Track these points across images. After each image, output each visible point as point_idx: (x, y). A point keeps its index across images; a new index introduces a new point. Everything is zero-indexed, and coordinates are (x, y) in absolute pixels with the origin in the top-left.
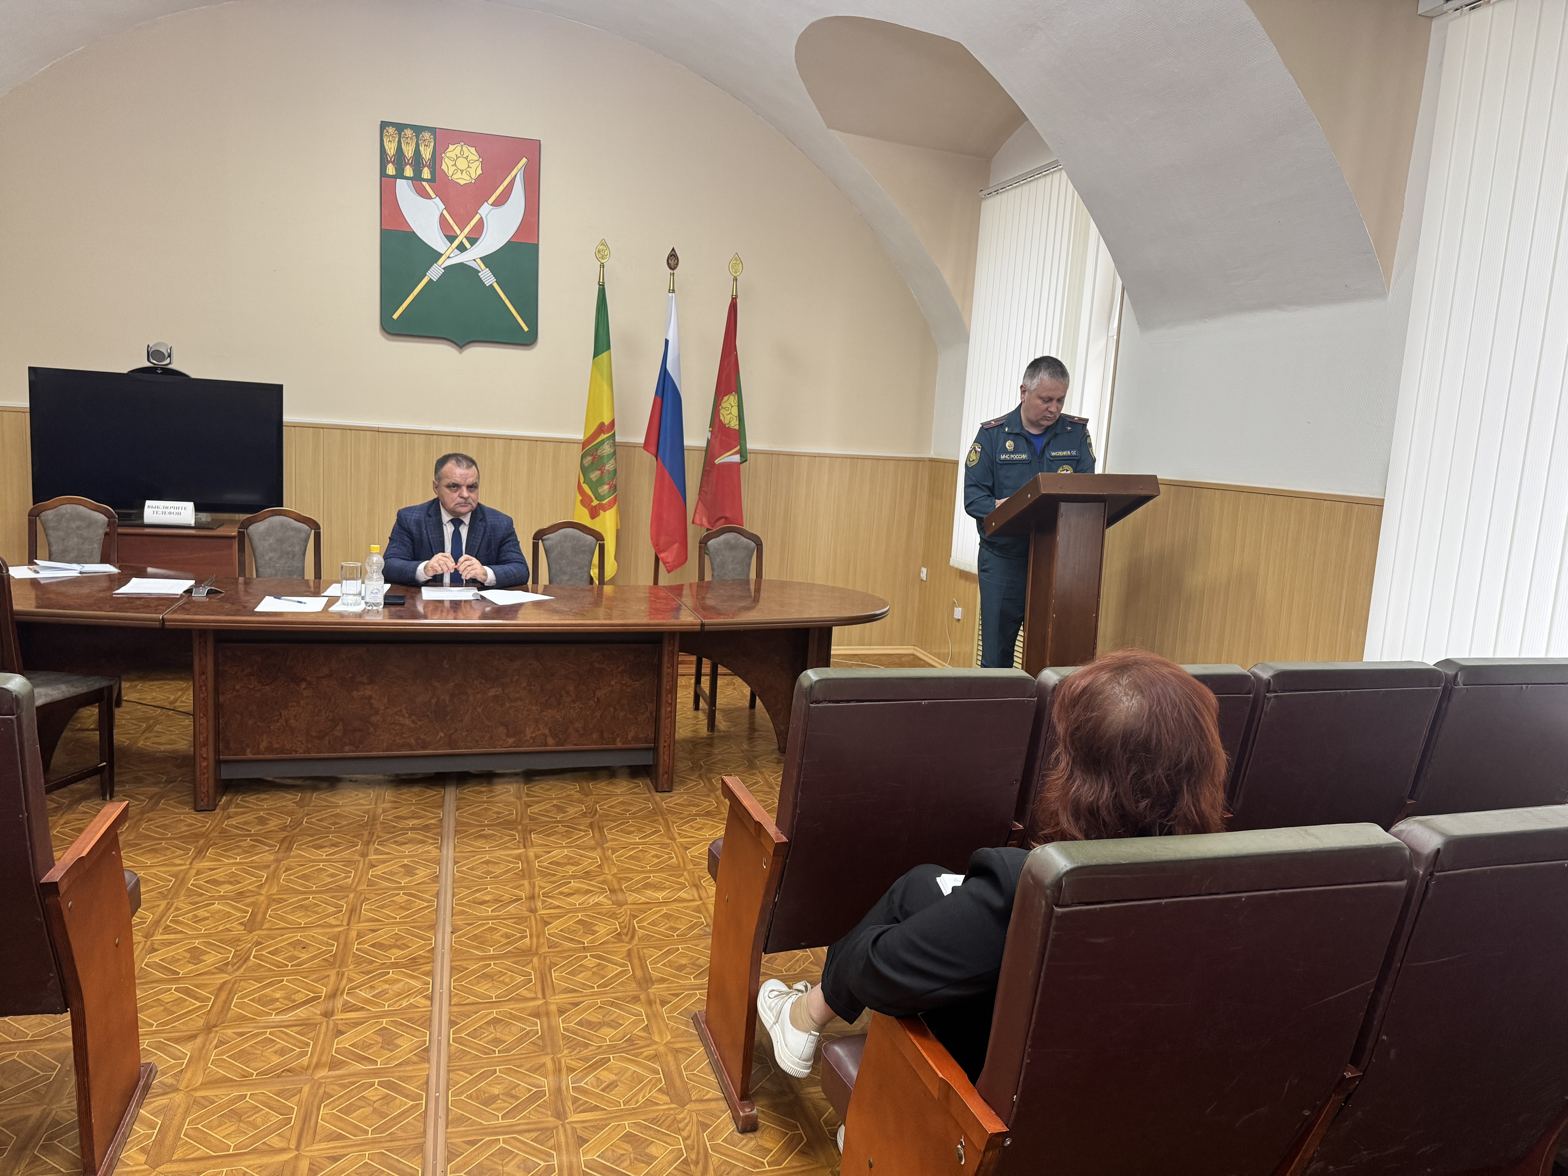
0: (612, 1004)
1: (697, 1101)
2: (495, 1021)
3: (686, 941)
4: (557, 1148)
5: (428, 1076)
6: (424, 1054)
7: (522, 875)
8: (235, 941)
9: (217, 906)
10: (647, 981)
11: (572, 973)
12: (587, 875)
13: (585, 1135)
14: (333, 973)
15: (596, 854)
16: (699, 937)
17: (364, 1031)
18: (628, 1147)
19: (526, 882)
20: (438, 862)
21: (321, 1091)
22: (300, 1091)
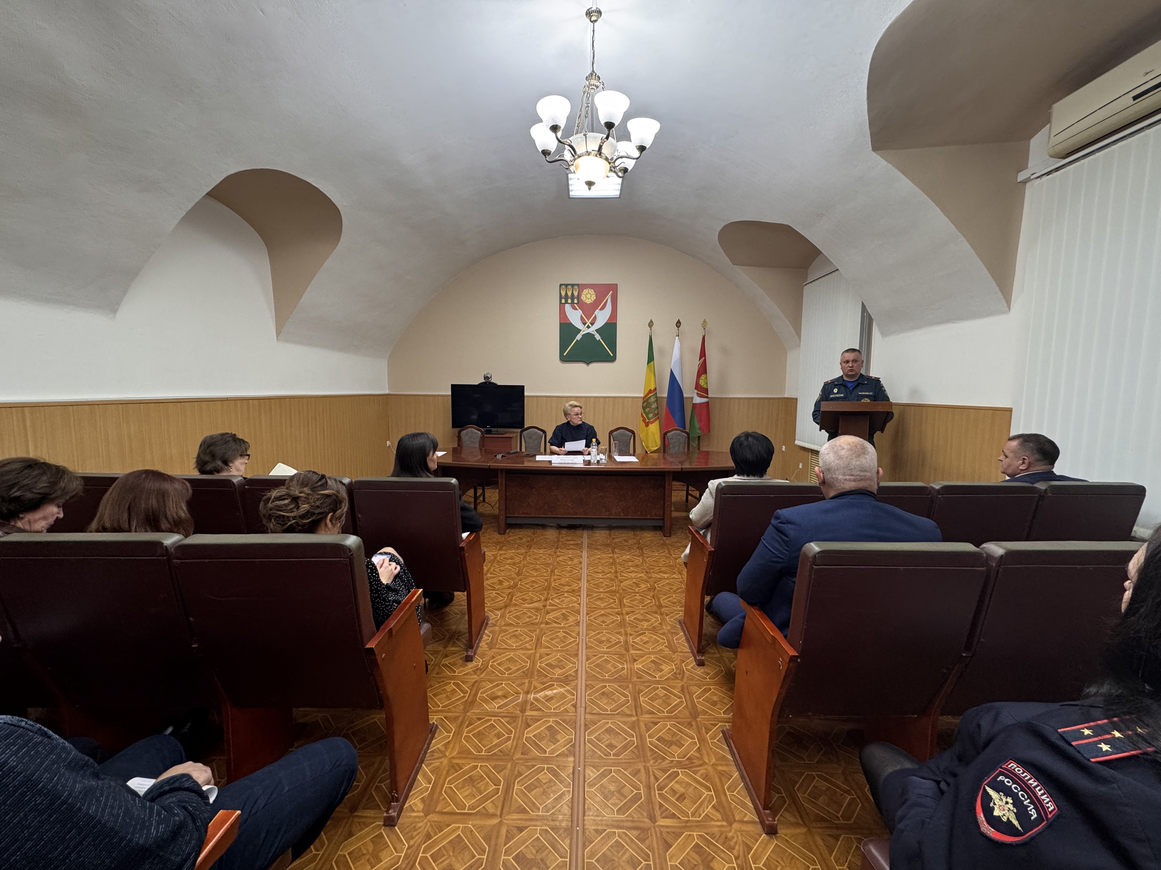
0: (647, 613)
1: (680, 652)
2: (603, 615)
3: (676, 594)
4: (626, 661)
5: (579, 631)
6: (578, 624)
7: (612, 564)
8: (513, 579)
9: (507, 566)
10: (660, 606)
11: (632, 601)
12: (637, 566)
13: (636, 658)
14: (546, 592)
15: (640, 559)
16: (681, 592)
17: (557, 613)
18: (653, 665)
19: (613, 567)
20: (581, 557)
21: (543, 632)
22: (536, 631)
